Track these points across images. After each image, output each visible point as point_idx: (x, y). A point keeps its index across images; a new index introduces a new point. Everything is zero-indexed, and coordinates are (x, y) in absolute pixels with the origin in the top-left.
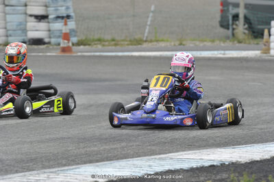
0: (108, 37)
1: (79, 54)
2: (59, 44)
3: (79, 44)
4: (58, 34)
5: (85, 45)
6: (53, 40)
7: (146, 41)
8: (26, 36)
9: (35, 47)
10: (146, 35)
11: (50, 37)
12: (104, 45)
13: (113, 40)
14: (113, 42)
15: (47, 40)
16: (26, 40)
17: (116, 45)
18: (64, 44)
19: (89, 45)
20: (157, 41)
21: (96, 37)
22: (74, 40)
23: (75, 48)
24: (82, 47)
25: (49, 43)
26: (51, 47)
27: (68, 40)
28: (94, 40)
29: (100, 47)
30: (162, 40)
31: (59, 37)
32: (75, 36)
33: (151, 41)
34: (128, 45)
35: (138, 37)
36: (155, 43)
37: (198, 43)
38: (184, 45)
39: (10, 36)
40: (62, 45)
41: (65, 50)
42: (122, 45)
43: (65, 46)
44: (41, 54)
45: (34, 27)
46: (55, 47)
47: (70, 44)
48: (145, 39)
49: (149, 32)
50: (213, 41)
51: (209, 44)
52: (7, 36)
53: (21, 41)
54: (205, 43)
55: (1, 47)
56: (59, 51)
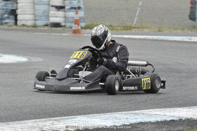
1: (86, 35)
2: (71, 28)
3: (86, 28)
4: (71, 20)
6: (68, 25)
7: (134, 28)
8: (49, 20)
9: (54, 29)
10: (135, 23)
11: (66, 22)
13: (111, 26)
14: (111, 28)
15: (63, 24)
16: (49, 24)
17: (112, 30)
18: (75, 27)
20: (143, 28)
22: (83, 24)
23: (83, 31)
24: (88, 30)
25: (65, 26)
26: (66, 29)
27: (78, 25)
30: (146, 28)
31: (72, 22)
32: (83, 22)
33: (138, 28)
34: (121, 30)
35: (129, 24)
36: (141, 29)
37: (172, 31)
38: (162, 31)
39: (37, 20)
40: (73, 28)
41: (75, 32)
42: (117, 30)
43: (76, 29)
44: (58, 34)
45: (55, 14)
46: (69, 29)
47: (80, 28)
48: (134, 26)
49: (137, 22)
50: (183, 29)
51: (180, 31)
52: (35, 20)
53: (45, 24)
54: (177, 31)
55: (30, 28)
56: (71, 32)
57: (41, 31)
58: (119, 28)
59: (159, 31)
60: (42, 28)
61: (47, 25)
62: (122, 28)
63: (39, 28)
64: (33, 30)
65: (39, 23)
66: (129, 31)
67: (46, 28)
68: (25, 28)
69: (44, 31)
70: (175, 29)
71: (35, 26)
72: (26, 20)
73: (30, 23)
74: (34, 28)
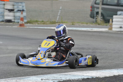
0: (41, 20)
1: (28, 27)
2: (18, 23)
3: (27, 23)
5: (30, 23)
6: (16, 21)
7: (57, 22)
8: (4, 18)
9: (8, 23)
10: (57, 20)
11: (15, 19)
12: (38, 24)
13: (43, 21)
14: (43, 23)
15: (13, 20)
16: (4, 20)
17: (44, 24)
18: (21, 22)
19: (32, 23)
20: (62, 23)
21: (35, 20)
22: (25, 21)
23: (26, 25)
24: (29, 24)
25: (14, 22)
26: (15, 24)
27: (23, 21)
28: (34, 21)
29: (37, 24)
30: (65, 22)
31: (19, 19)
32: (26, 19)
33: (60, 23)
34: (49, 24)
35: (53, 20)
37: (80, 24)
38: (74, 25)
40: (20, 23)
41: (21, 25)
43: (21, 23)
44: (10, 27)
45: (8, 14)
47: (24, 23)
48: (57, 21)
49: (59, 19)
50: (87, 24)
51: (85, 25)
53: (2, 20)
54: (84, 24)
56: (19, 26)
58: (48, 23)
59: (73, 24)
62: (49, 23)
66: (54, 25)
70: (82, 23)
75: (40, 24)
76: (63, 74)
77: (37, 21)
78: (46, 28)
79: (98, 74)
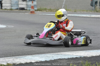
0: (49, 8)
1: (37, 14)
2: (30, 10)
3: (37, 10)
5: (40, 11)
6: (28, 9)
8: (18, 7)
9: (21, 11)
11: (27, 8)
12: (47, 11)
13: (50, 9)
14: (50, 10)
15: (26, 8)
16: (18, 8)
17: (51, 11)
18: (32, 10)
19: (41, 11)
23: (36, 12)
24: (39, 11)
25: (27, 9)
26: (27, 11)
27: (33, 9)
28: (43, 9)
31: (30, 7)
32: (36, 7)
38: (76, 12)
39: (13, 6)
40: (31, 11)
41: (32, 12)
42: (53, 11)
43: (32, 11)
44: (23, 13)
46: (29, 11)
47: (34, 10)
49: (64, 7)
50: (87, 11)
52: (11, 6)
53: (16, 8)
54: (84, 12)
55: (9, 10)
56: (30, 13)
57: (14, 12)
58: (54, 10)
59: (75, 12)
60: (15, 11)
61: (17, 9)
62: (56, 10)
63: (13, 10)
64: (10, 11)
65: (13, 8)
67: (17, 10)
68: (6, 10)
69: (16, 12)
71: (11, 9)
72: (7, 7)
73: (9, 8)
74: (11, 11)
75: (49, 11)
76: (56, 54)
77: (45, 9)
78: (52, 14)
79: (86, 53)
